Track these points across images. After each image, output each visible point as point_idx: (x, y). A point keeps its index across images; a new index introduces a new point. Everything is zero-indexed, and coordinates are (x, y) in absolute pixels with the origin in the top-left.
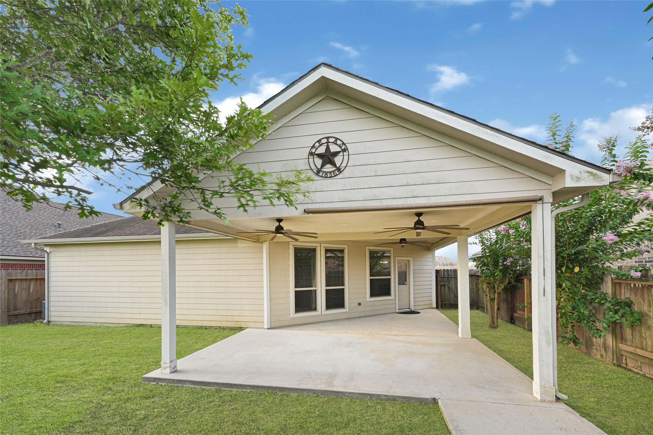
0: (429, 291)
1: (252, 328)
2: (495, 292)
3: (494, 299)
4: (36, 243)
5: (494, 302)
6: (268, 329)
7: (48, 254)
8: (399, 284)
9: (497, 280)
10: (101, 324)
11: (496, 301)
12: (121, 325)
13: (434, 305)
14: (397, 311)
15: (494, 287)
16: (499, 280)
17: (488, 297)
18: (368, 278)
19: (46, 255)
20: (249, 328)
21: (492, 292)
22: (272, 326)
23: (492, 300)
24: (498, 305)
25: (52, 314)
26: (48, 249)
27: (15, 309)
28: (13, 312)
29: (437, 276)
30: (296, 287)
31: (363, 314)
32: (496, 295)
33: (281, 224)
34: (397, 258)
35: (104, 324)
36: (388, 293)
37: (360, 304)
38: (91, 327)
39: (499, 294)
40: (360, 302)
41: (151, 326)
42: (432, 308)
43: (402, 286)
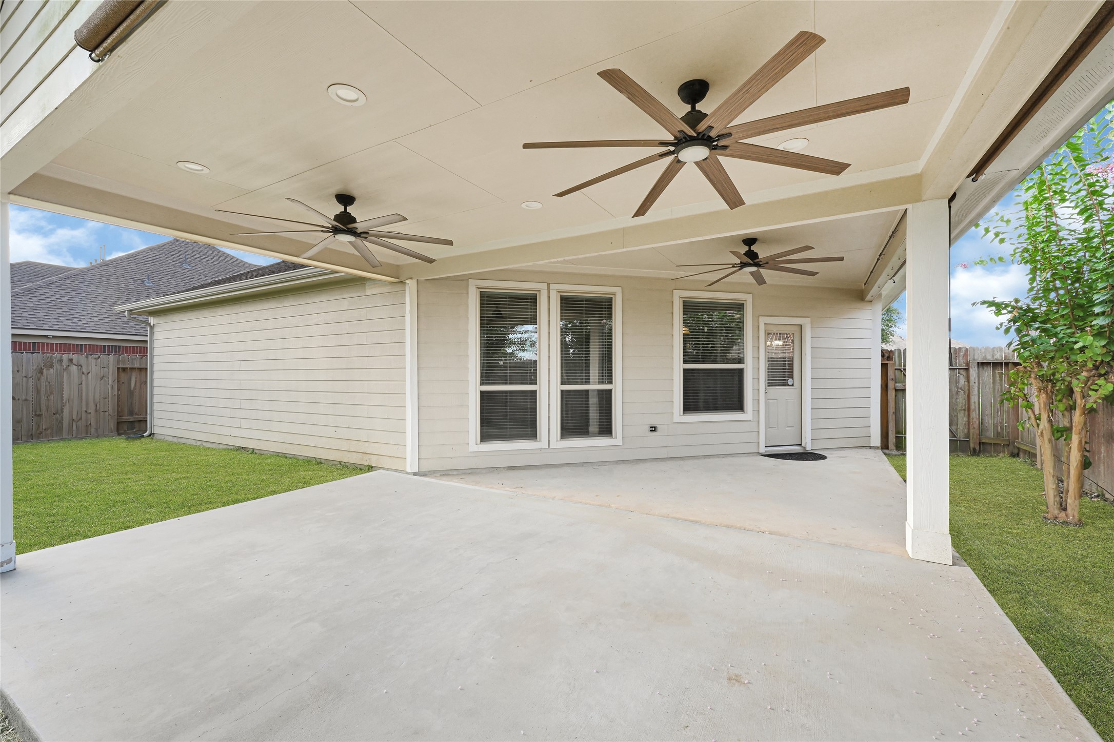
0: (862, 403)
1: (387, 469)
2: (1071, 408)
3: (1069, 430)
4: (131, 311)
5: (1068, 439)
6: (415, 474)
7: (152, 328)
8: (771, 383)
9: (1084, 365)
10: (200, 443)
11: (1075, 439)
12: (221, 446)
13: (876, 441)
14: (763, 450)
15: (1071, 392)
16: (1090, 365)
17: (1044, 423)
18: (678, 366)
19: (149, 329)
20: (384, 469)
21: (1061, 407)
22: (424, 469)
23: (1061, 433)
24: (1083, 449)
25: (156, 422)
26: (152, 320)
27: (131, 413)
28: (127, 418)
29: (884, 366)
30: (482, 384)
31: (663, 454)
32: (1078, 417)
33: (350, 209)
34: (763, 320)
35: (205, 444)
36: (738, 406)
37: (653, 429)
38: (193, 447)
39: (1090, 412)
40: (654, 424)
41: (253, 451)
42: (870, 447)
43: (779, 391)
